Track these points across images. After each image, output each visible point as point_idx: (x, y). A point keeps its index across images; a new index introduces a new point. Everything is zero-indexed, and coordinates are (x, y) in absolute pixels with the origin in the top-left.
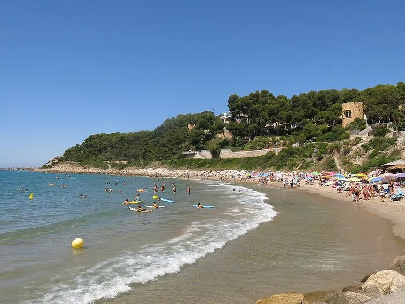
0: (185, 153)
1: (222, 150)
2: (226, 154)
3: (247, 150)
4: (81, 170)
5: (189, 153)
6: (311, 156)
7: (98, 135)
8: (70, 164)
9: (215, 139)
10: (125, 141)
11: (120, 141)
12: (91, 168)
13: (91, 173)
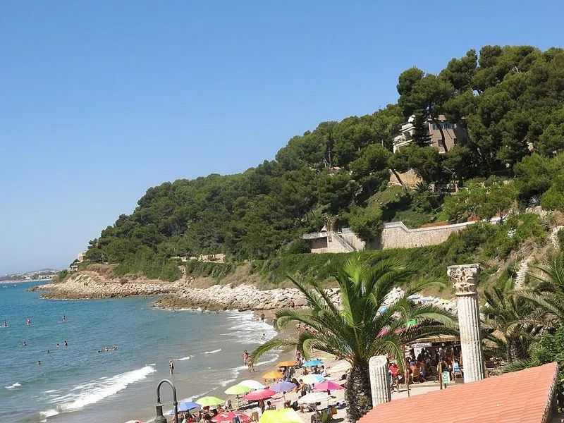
0: (311, 236)
1: (388, 225)
2: (393, 235)
4: (115, 287)
5: (320, 235)
7: (167, 187)
8: (98, 270)
9: (385, 192)
10: (221, 200)
11: (210, 199)
12: (138, 280)
13: (137, 293)
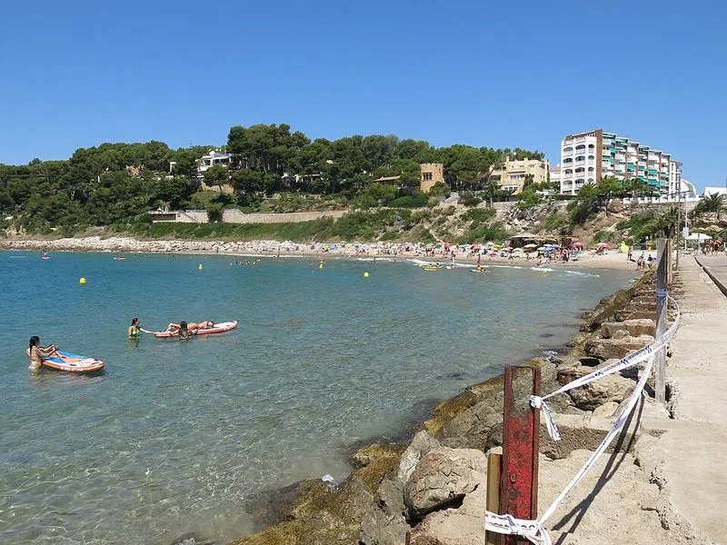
0: (153, 213)
1: (225, 211)
2: (232, 216)
3: (267, 211)
5: (157, 213)
6: (391, 225)
